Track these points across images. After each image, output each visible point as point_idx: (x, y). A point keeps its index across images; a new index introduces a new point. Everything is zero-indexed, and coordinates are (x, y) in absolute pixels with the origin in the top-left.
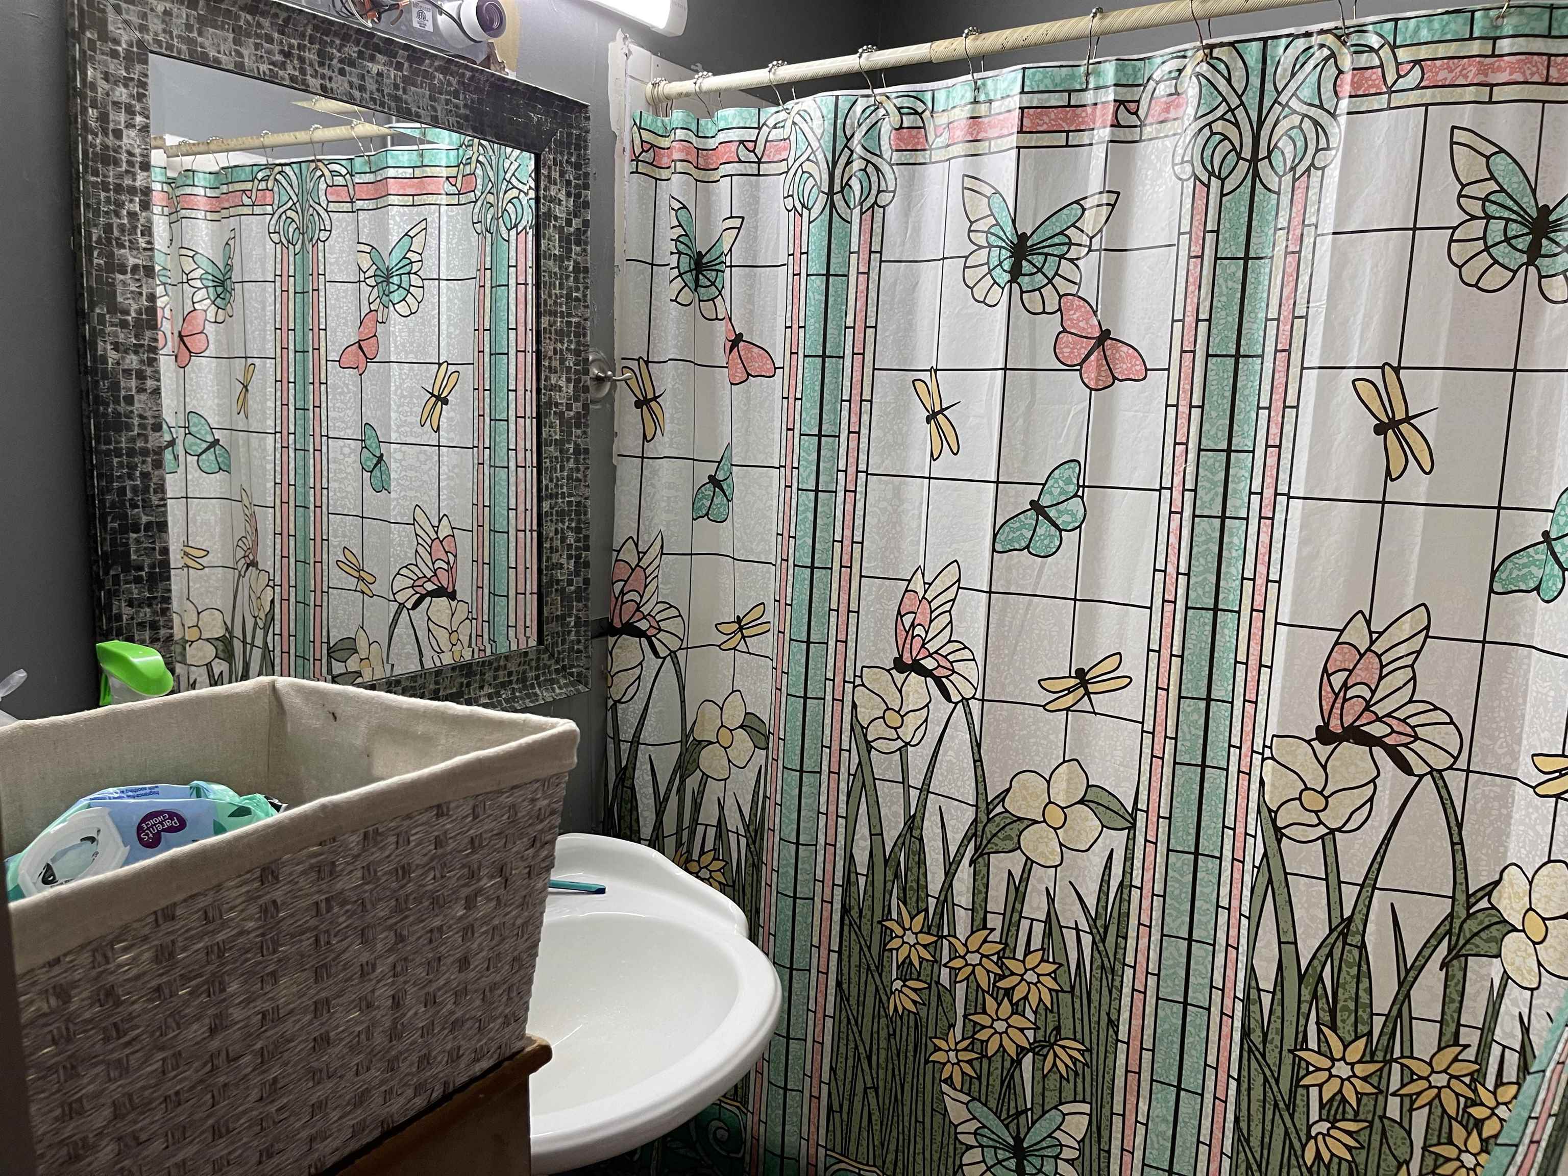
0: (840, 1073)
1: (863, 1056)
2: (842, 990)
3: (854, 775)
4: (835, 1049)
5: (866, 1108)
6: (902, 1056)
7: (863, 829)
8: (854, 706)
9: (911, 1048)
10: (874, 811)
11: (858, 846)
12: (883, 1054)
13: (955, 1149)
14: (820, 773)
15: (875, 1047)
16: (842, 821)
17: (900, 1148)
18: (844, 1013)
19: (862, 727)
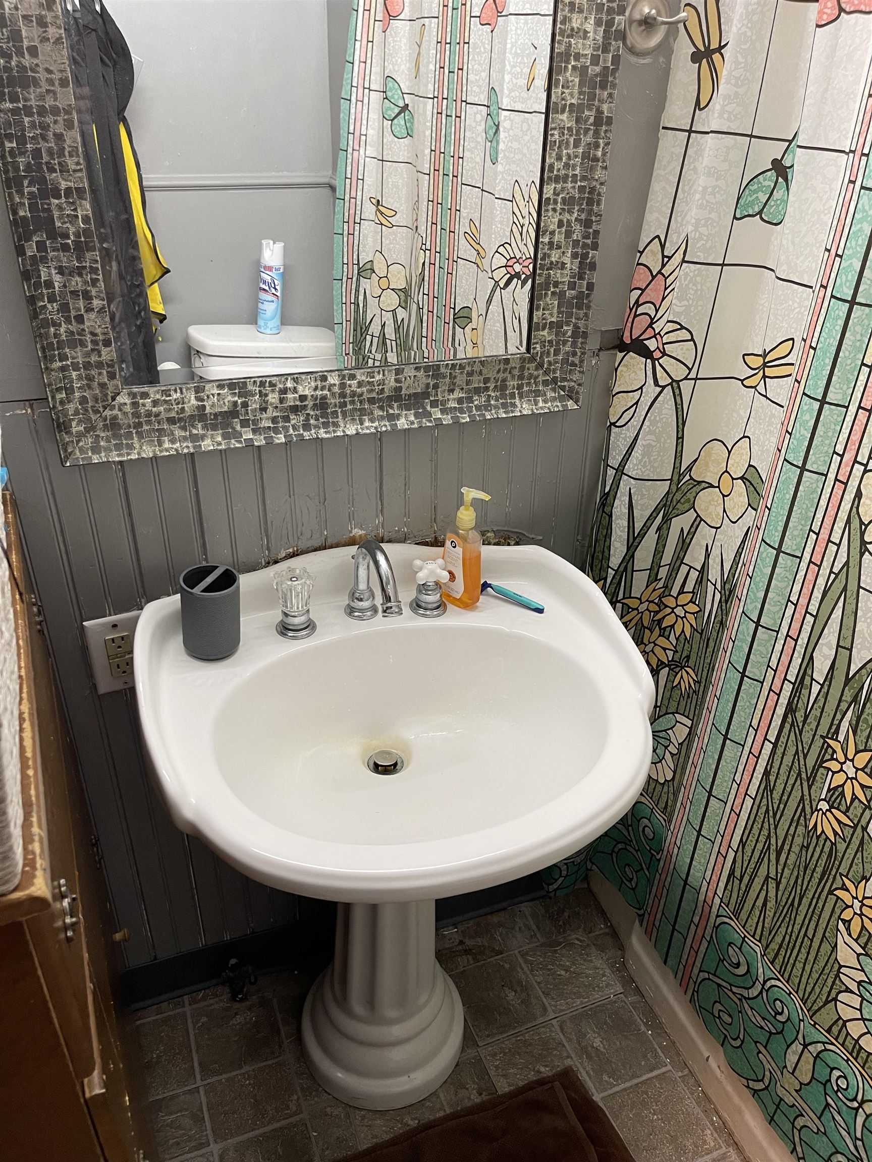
0: (749, 850)
1: (773, 848)
2: (768, 781)
3: (837, 575)
4: (749, 827)
5: (763, 893)
6: (809, 872)
7: (830, 637)
8: (859, 494)
9: (819, 870)
10: (849, 622)
11: (821, 651)
12: (793, 857)
13: (834, 983)
14: (801, 558)
15: (787, 847)
16: (809, 619)
17: (785, 946)
18: (765, 801)
19: (861, 523)
